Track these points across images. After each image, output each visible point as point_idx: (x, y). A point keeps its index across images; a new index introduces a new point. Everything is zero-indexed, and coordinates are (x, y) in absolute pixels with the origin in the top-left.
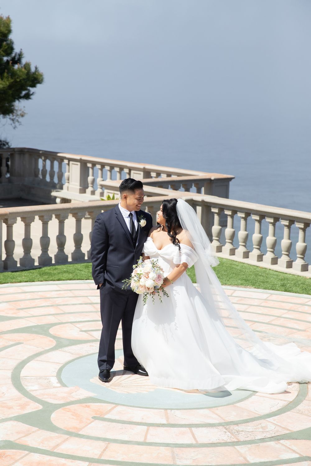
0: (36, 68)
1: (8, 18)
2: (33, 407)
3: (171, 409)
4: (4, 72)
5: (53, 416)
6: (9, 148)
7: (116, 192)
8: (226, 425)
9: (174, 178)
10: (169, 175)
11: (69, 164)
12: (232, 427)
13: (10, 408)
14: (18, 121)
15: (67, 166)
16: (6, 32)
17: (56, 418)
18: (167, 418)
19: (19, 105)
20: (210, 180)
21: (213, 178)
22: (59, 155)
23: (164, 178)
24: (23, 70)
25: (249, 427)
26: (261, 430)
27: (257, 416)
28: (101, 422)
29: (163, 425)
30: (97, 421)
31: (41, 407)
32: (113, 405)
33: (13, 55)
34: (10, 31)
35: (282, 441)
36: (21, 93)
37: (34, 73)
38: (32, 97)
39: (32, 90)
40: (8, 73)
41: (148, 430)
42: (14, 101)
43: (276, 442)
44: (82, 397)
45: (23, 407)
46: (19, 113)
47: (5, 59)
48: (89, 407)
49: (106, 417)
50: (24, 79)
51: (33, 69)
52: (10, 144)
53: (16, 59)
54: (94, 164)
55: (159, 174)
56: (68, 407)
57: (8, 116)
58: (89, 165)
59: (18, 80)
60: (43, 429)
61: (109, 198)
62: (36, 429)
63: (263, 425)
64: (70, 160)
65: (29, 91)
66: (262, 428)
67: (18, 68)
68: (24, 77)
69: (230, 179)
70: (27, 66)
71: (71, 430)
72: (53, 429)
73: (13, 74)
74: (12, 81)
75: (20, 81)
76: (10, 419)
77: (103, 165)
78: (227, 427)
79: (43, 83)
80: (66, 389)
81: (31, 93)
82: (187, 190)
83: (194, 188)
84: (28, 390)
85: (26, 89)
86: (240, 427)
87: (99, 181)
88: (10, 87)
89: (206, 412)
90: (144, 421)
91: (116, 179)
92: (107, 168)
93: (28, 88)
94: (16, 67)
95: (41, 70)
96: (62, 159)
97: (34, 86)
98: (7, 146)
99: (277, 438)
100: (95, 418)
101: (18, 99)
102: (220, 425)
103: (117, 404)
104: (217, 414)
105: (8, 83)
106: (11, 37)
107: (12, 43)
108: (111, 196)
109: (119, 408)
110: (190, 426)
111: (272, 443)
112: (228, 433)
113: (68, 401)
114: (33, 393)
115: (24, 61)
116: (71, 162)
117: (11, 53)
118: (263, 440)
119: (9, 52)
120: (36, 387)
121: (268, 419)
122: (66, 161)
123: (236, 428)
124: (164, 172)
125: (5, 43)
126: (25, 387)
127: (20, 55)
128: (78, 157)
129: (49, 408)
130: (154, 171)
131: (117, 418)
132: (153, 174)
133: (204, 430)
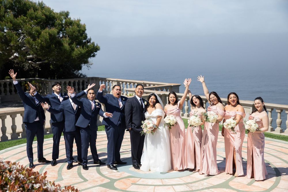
0: (97, 44)
1: (84, 24)
2: (106, 181)
3: (164, 179)
4: (84, 46)
5: (115, 184)
6: (87, 77)
7: (133, 93)
8: (187, 184)
9: (156, 86)
10: (154, 85)
11: (112, 83)
12: (189, 184)
13: (97, 181)
14: (90, 67)
15: (112, 84)
16: (84, 30)
17: (116, 184)
18: (162, 182)
19: (90, 60)
20: (171, 86)
21: (172, 85)
22: (107, 79)
23: (152, 86)
24: (92, 45)
25: (197, 184)
26: (201, 185)
27: (199, 180)
28: (135, 185)
29: (161, 185)
30: (133, 185)
31: (109, 181)
32: (139, 179)
33: (87, 39)
34: (85, 30)
35: (210, 189)
36: (91, 54)
37: (96, 46)
38: (95, 56)
39: (96, 53)
40: (85, 47)
41: (155, 188)
42: (88, 58)
43: (208, 190)
44: (126, 176)
45: (102, 181)
46: (90, 63)
47: (84, 41)
48: (129, 179)
49: (137, 183)
50: (92, 49)
51: (96, 45)
52: (87, 76)
53: (89, 41)
54: (123, 82)
55: (150, 85)
56: (121, 180)
57: (86, 65)
58: (121, 83)
59: (90, 49)
60: (111, 189)
61: (130, 95)
62: (109, 189)
63: (202, 183)
64: (112, 81)
65: (94, 53)
66: (202, 184)
67: (90, 44)
68: (92, 48)
69: (180, 85)
70: (93, 44)
71: (123, 189)
72: (116, 189)
73: (88, 47)
74: (87, 50)
75: (91, 49)
76: (97, 186)
77: (126, 82)
78: (187, 185)
79: (100, 50)
80: (119, 173)
81: (95, 54)
82: (162, 90)
83: (165, 90)
84: (103, 174)
85: (93, 53)
86: (193, 185)
87: (125, 89)
88: (87, 52)
89: (178, 179)
90: (153, 184)
91: (132, 88)
92: (128, 83)
93: (94, 52)
94: (89, 44)
95: (99, 45)
96: (109, 81)
97: (96, 51)
98: (86, 77)
99: (208, 188)
100: (132, 184)
101: (90, 57)
102: (184, 184)
103: (141, 178)
104: (182, 180)
105: (86, 51)
106: (86, 32)
107: (86, 34)
108: (131, 94)
109: (142, 180)
110: (172, 185)
111: (206, 190)
112: (188, 187)
113: (121, 178)
114: (106, 175)
115: (92, 42)
116: (113, 82)
117: (86, 39)
118: (202, 189)
119: (86, 38)
120: (107, 173)
121: (204, 181)
122: (111, 82)
123: (191, 185)
124: (152, 84)
125: (84, 34)
126: (102, 173)
127: (90, 39)
128: (116, 80)
129: (113, 181)
130: (148, 84)
131: (142, 183)
132: (147, 85)
133: (178, 186)
